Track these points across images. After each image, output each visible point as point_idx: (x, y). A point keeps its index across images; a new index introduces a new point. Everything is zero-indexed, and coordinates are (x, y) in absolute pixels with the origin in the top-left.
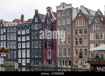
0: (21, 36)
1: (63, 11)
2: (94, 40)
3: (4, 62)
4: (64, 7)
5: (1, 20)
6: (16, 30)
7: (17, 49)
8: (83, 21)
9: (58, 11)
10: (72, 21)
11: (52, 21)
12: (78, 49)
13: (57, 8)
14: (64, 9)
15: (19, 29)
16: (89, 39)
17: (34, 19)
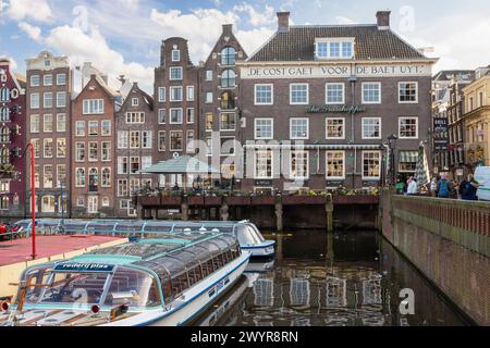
2: (129, 149)
4: (47, 63)
8: (100, 102)
9: (30, 73)
10: (71, 102)
11: (13, 96)
12: (87, 169)
13: (28, 65)
14: (48, 68)
16: (115, 147)
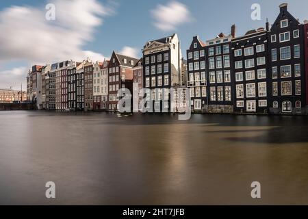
0: (243, 58)
3: (203, 106)
5: (194, 38)
6: (230, 49)
7: (233, 84)
15: (237, 47)
17: (277, 23)
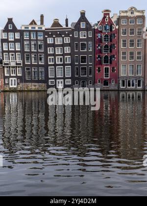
1: (130, 18)
3: (18, 84)
4: (132, 13)
5: (9, 19)
6: (44, 36)
15: (49, 36)
17: (79, 24)
